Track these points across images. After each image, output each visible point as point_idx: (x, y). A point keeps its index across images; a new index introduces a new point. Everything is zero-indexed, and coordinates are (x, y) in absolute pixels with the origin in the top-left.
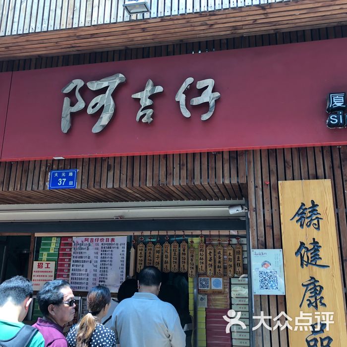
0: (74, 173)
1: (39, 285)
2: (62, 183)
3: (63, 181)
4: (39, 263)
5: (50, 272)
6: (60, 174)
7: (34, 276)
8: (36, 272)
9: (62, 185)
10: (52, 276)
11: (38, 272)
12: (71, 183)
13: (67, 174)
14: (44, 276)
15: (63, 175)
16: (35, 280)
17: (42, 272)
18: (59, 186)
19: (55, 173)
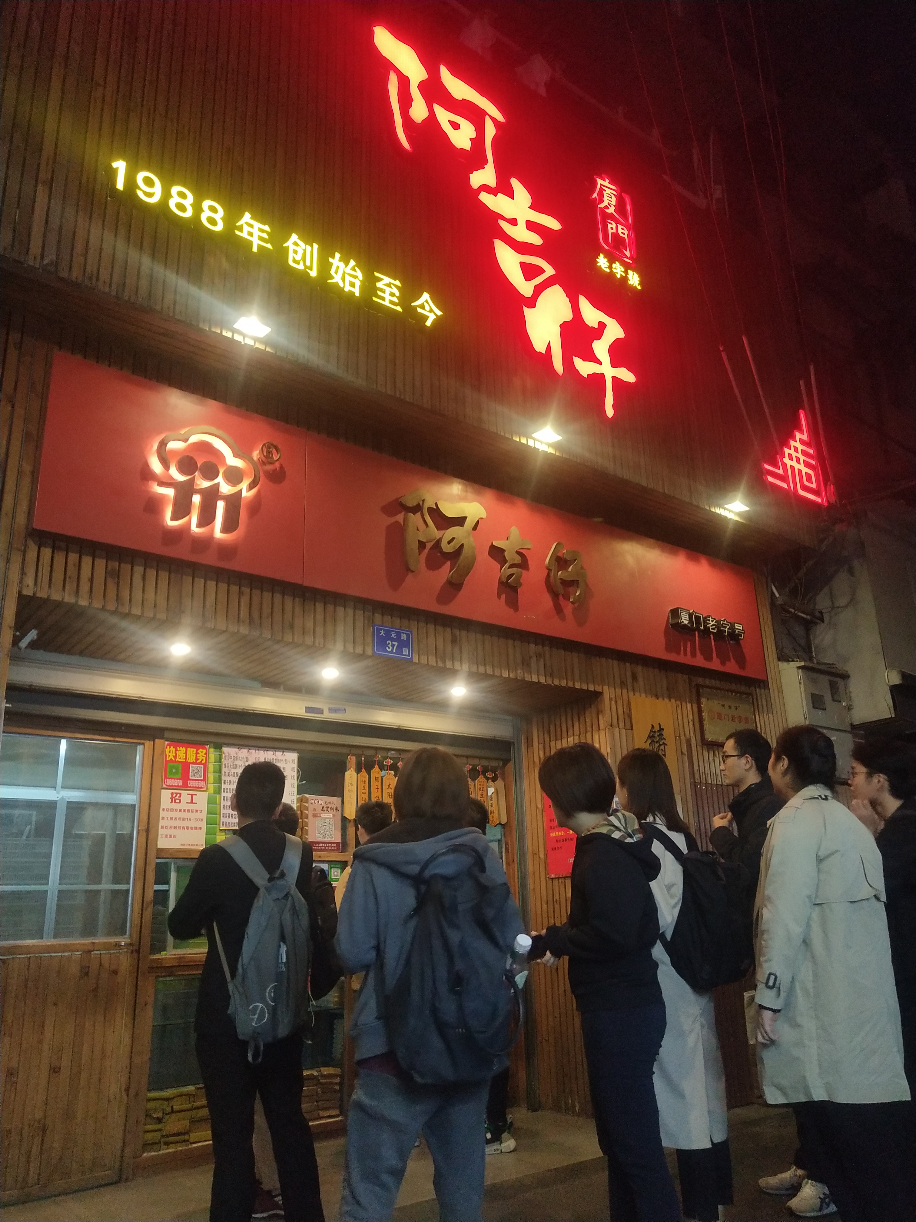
0: (408, 635)
1: (175, 836)
2: (393, 649)
3: (393, 646)
4: (172, 794)
5: (197, 811)
6: (388, 633)
7: (163, 818)
8: (168, 810)
9: (392, 652)
10: (202, 820)
11: (172, 810)
12: (405, 651)
13: (399, 635)
14: (184, 819)
15: (393, 635)
16: (166, 827)
17: (180, 810)
18: (389, 652)
19: (381, 629)
